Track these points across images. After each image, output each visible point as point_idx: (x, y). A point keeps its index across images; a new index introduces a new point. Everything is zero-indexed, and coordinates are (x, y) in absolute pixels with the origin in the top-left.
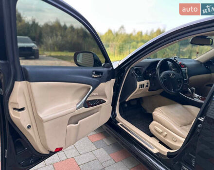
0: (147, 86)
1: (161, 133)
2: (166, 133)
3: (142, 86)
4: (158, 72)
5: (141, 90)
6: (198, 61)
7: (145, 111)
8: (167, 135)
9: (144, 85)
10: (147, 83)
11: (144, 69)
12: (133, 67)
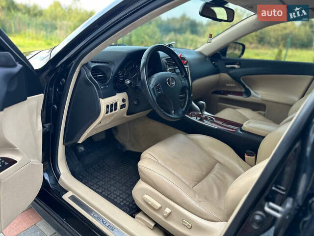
0: (122, 106)
1: (159, 210)
2: (168, 210)
3: (112, 107)
4: (144, 75)
5: (110, 116)
6: (200, 53)
7: (122, 146)
8: (170, 214)
9: (116, 104)
10: (124, 100)
11: (114, 69)
12: (86, 64)
